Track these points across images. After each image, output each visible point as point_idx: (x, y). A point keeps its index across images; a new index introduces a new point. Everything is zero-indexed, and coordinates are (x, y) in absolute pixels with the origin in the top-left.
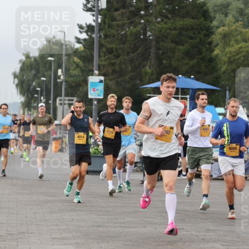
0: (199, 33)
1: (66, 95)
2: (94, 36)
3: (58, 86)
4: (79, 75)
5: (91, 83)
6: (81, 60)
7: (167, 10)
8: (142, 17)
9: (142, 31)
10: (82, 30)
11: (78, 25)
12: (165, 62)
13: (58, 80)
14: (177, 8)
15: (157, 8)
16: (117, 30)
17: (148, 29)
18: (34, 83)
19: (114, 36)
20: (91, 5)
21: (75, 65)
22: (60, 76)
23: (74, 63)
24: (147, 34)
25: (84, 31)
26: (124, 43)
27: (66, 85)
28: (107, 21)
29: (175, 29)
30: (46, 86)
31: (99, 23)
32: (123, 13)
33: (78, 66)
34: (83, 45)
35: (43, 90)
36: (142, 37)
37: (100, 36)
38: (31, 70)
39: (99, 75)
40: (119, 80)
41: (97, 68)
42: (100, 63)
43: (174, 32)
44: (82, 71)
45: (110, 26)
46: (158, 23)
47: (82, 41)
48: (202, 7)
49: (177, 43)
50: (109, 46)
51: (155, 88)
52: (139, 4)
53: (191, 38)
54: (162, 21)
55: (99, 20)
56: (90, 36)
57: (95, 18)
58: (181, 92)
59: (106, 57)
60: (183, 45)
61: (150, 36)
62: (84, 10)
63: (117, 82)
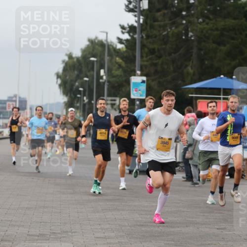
0: (241, 34)
1: (109, 95)
2: (136, 36)
3: (100, 86)
4: (121, 75)
5: (133, 83)
6: (123, 60)
7: (208, 10)
8: (183, 17)
9: (184, 32)
10: (124, 31)
11: (120, 25)
12: (206, 62)
13: (101, 81)
14: (218, 8)
15: (199, 8)
16: (159, 31)
17: (189, 29)
18: (77, 84)
19: (156, 37)
20: (133, 6)
21: (117, 65)
22: (103, 76)
23: (117, 63)
24: (188, 35)
25: (126, 31)
26: (165, 43)
27: (108, 85)
28: (149, 22)
29: (217, 29)
30: (89, 86)
31: (141, 24)
32: (164, 14)
33: (120, 66)
34: (126, 46)
35: (86, 90)
36: (184, 37)
37: (142, 37)
38: (74, 70)
39: (142, 75)
40: (161, 80)
41: (140, 68)
42: (142, 63)
43: (216, 33)
44: (125, 71)
45: (152, 27)
46: (200, 23)
47: (124, 42)
48: (243, 8)
49: (219, 44)
50: (151, 46)
51: (197, 88)
52: (181, 5)
53: (233, 38)
54: (204, 21)
55: (141, 21)
56: (132, 37)
57: (136, 19)
58: (223, 92)
59: (148, 58)
60: (225, 45)
61: (192, 36)
62: (126, 11)
63: (159, 82)
